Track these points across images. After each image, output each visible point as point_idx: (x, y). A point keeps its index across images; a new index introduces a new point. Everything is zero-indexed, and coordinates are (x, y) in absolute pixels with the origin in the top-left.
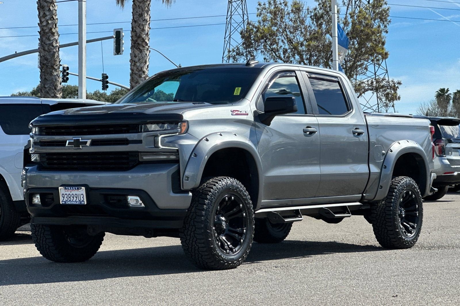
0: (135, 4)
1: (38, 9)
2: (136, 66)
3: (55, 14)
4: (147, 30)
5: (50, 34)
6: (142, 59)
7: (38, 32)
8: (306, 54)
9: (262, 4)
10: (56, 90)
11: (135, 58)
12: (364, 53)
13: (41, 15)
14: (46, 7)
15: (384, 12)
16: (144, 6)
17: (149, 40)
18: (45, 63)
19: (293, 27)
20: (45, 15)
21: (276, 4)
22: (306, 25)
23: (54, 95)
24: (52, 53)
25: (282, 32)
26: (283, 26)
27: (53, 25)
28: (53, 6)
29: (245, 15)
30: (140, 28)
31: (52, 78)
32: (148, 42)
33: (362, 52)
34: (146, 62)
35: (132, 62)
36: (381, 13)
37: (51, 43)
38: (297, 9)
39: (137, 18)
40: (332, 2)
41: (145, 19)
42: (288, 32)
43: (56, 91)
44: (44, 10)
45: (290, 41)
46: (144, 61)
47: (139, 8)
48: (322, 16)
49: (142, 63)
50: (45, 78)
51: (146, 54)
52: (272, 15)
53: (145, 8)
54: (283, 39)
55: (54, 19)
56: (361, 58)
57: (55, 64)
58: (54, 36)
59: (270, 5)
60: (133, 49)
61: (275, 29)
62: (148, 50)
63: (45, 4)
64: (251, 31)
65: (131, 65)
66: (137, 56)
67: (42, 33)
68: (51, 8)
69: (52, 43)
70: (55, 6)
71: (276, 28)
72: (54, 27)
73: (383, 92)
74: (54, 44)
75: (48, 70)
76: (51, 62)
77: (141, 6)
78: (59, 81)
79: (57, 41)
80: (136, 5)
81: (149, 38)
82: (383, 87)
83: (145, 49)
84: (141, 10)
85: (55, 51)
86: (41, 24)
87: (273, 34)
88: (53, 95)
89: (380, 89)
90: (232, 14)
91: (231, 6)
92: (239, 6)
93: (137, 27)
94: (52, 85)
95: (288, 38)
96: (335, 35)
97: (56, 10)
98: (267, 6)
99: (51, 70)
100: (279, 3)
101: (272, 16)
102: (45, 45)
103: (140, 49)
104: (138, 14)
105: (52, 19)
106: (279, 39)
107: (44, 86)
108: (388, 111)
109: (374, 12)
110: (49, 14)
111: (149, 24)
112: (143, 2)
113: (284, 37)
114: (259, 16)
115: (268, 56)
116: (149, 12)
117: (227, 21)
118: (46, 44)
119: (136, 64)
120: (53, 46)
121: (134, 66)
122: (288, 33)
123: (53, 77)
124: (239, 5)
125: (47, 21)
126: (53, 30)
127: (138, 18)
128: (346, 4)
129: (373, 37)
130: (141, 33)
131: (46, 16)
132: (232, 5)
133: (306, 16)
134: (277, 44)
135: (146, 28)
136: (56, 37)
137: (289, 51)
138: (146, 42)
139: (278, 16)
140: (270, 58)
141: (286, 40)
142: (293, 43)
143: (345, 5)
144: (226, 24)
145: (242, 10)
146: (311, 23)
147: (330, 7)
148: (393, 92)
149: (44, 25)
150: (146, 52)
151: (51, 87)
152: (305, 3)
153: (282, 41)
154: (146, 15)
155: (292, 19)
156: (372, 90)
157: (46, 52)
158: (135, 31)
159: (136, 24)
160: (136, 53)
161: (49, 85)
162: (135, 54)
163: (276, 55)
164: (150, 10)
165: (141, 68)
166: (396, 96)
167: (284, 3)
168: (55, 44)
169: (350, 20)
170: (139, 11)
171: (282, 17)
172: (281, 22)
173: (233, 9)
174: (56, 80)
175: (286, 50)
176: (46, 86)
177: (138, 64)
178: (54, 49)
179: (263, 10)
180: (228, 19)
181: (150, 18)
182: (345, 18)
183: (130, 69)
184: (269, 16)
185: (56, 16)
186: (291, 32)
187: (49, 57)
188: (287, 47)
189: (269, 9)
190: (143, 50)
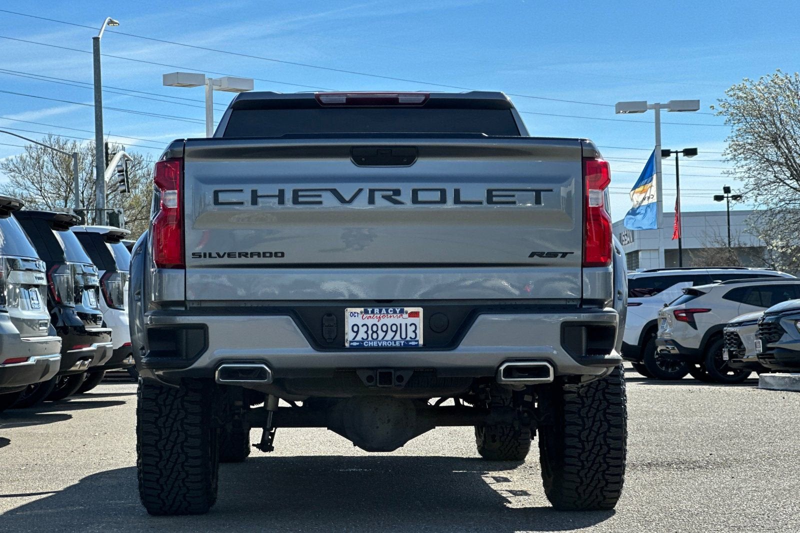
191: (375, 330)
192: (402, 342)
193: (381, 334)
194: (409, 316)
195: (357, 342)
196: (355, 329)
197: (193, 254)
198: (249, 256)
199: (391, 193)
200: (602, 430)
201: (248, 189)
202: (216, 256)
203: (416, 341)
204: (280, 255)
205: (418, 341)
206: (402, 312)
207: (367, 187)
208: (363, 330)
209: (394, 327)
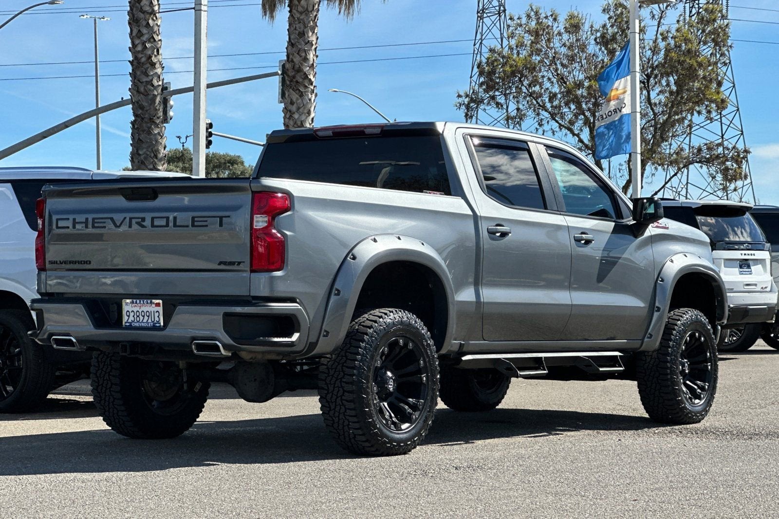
0: (292, 15)
1: (129, 23)
2: (293, 120)
3: (157, 32)
4: (312, 60)
5: (148, 65)
6: (302, 108)
7: (129, 61)
8: (586, 102)
9: (516, 18)
10: (157, 158)
11: (292, 106)
12: (686, 99)
13: (134, 34)
14: (142, 20)
15: (720, 30)
16: (307, 19)
17: (315, 75)
18: (140, 114)
19: (567, 56)
20: (140, 34)
21: (539, 18)
22: (590, 52)
23: (154, 166)
24: (150, 97)
25: (548, 64)
26: (550, 55)
27: (154, 51)
28: (155, 18)
29: (504, 39)
30: (301, 57)
31: (150, 138)
32: (313, 79)
33: (682, 98)
34: (309, 113)
35: (287, 113)
36: (715, 32)
37: (149, 80)
38: (574, 27)
39: (295, 39)
40: (630, 13)
41: (309, 41)
42: (558, 64)
43: (156, 160)
44: (139, 26)
45: (562, 80)
46: (306, 111)
47: (300, 23)
48: (614, 39)
49: (302, 113)
50: (139, 138)
51: (310, 100)
52: (532, 36)
53: (309, 22)
54: (550, 77)
55: (155, 40)
56: (681, 108)
57: (155, 115)
58: (155, 68)
59: (529, 19)
60: (288, 91)
61: (536, 59)
62: (313, 92)
63: (142, 15)
64: (495, 64)
65: (285, 118)
66: (294, 103)
67: (135, 63)
68: (151, 22)
69: (152, 80)
70: (156, 18)
71: (538, 58)
72: (156, 53)
73: (719, 167)
74: (155, 83)
75: (144, 125)
76: (148, 112)
77: (303, 20)
78: (161, 143)
79: (159, 77)
80: (294, 18)
81: (316, 73)
82: (718, 157)
83: (308, 92)
84: (302, 27)
85: (156, 94)
86: (134, 49)
87: (533, 69)
88: (151, 167)
89: (713, 160)
90: (483, 38)
91: (481, 24)
92: (495, 25)
93: (295, 54)
94: (150, 150)
95: (558, 74)
96: (635, 69)
97: (159, 26)
98: (524, 20)
99: (149, 125)
100: (544, 16)
101: (532, 38)
102: (140, 84)
103: (299, 90)
104: (297, 32)
105: (152, 40)
106: (543, 77)
107: (137, 151)
108: (743, 200)
109: (704, 31)
110: (147, 32)
111: (316, 48)
112: (306, 12)
113: (552, 74)
114: (511, 38)
115: (524, 105)
116: (316, 29)
117: (475, 49)
118: (141, 82)
119: (293, 116)
120: (153, 86)
121: (289, 118)
122: (559, 67)
123: (152, 137)
124: (495, 22)
125: (144, 44)
126: (153, 58)
127: (298, 39)
128: (656, 17)
129: (701, 73)
130: (301, 64)
131: (142, 35)
132: (483, 22)
133: (590, 38)
134: (541, 85)
135: (311, 56)
136: (159, 71)
137: (559, 96)
138: (310, 79)
139: (543, 38)
140: (527, 109)
141: (555, 78)
142: (568, 83)
143: (654, 20)
144: (474, 53)
145: (500, 31)
146: (598, 50)
147: (627, 22)
148: (735, 165)
149: (139, 51)
150: (310, 95)
151: (148, 153)
152: (588, 17)
153: (549, 79)
154: (310, 34)
155: (565, 43)
156: (700, 162)
157: (142, 95)
158: (292, 61)
159: (294, 49)
160: (294, 97)
161: (145, 150)
162: (291, 99)
163: (537, 102)
164: (317, 26)
165: (301, 122)
166: (741, 174)
167: (552, 15)
168: (156, 81)
169: (662, 45)
170: (299, 27)
171: (549, 40)
172: (548, 48)
173: (485, 28)
174: (157, 141)
175: (555, 95)
176: (141, 152)
177: (296, 116)
178: (155, 91)
179: (517, 28)
180: (477, 46)
181: (317, 39)
182: (655, 41)
183: (283, 124)
184: (528, 39)
185: (158, 35)
186: (563, 65)
187: (147, 104)
188: (556, 89)
189: (527, 25)
190: (305, 92)
191: (138, 315)
192: (152, 324)
193: (141, 318)
194: (156, 306)
195: (129, 323)
196: (128, 314)
197: (49, 262)
198: (75, 263)
199: (140, 220)
201: (71, 217)
202: (60, 263)
203: (159, 323)
204: (88, 263)
205: (160, 323)
206: (151, 303)
207: (128, 215)
208: (132, 314)
209: (148, 313)
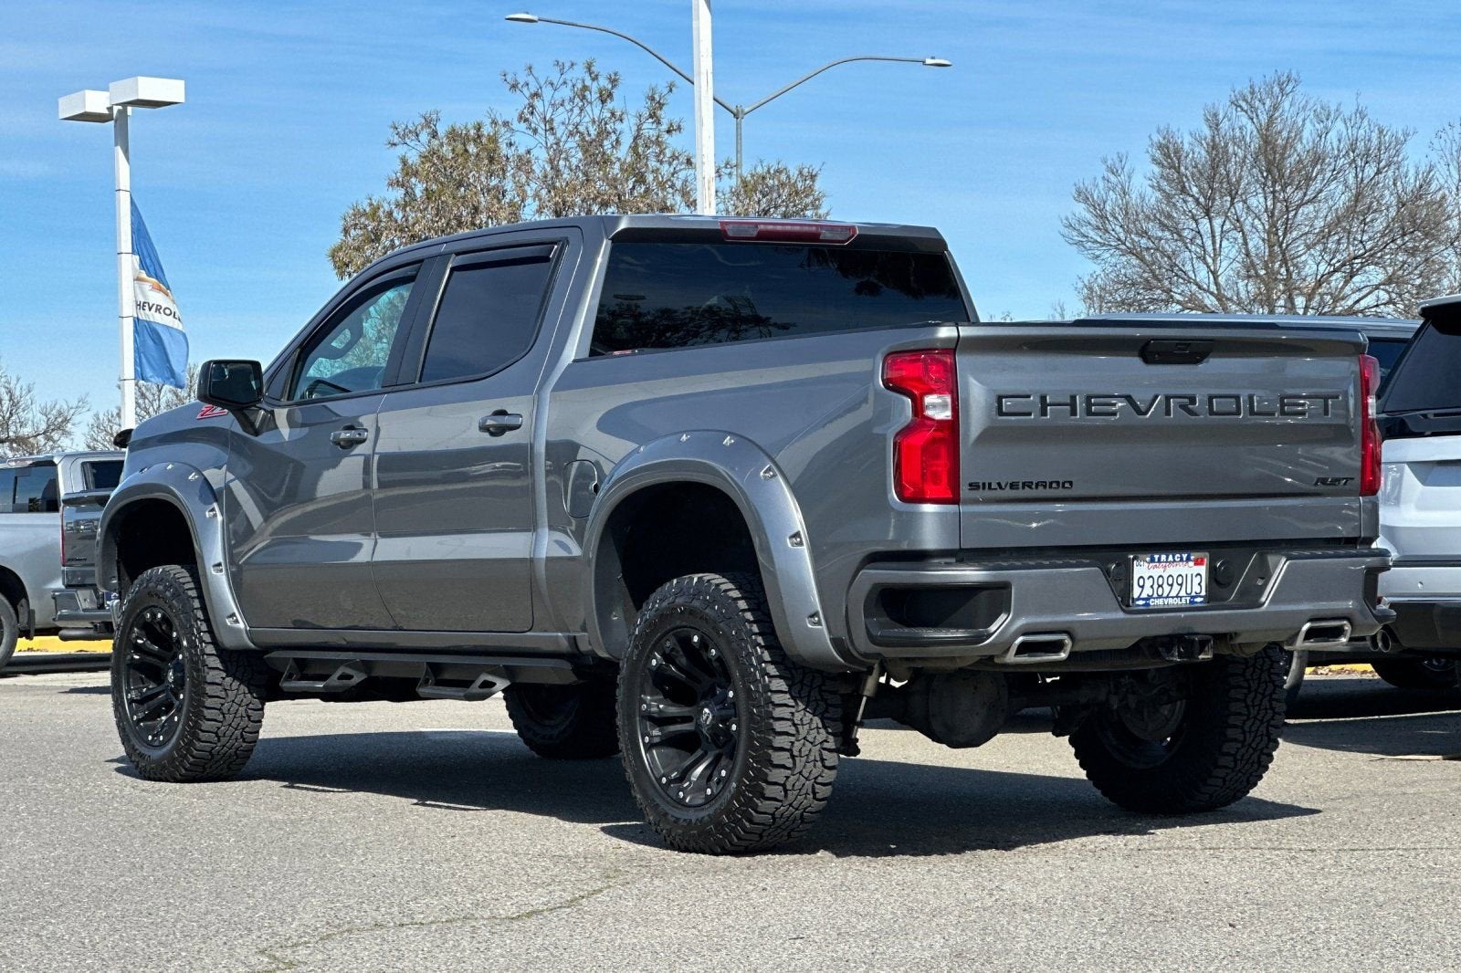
191: (1160, 583)
192: (1188, 598)
193: (1167, 588)
194: (1195, 564)
195: (1143, 600)
196: (1142, 583)
197: (970, 485)
198: (1034, 486)
199: (1187, 400)
200: (1253, 695)
202: (997, 486)
203: (1200, 597)
204: (1068, 485)
206: (1188, 558)
208: (1149, 583)
209: (1180, 579)
